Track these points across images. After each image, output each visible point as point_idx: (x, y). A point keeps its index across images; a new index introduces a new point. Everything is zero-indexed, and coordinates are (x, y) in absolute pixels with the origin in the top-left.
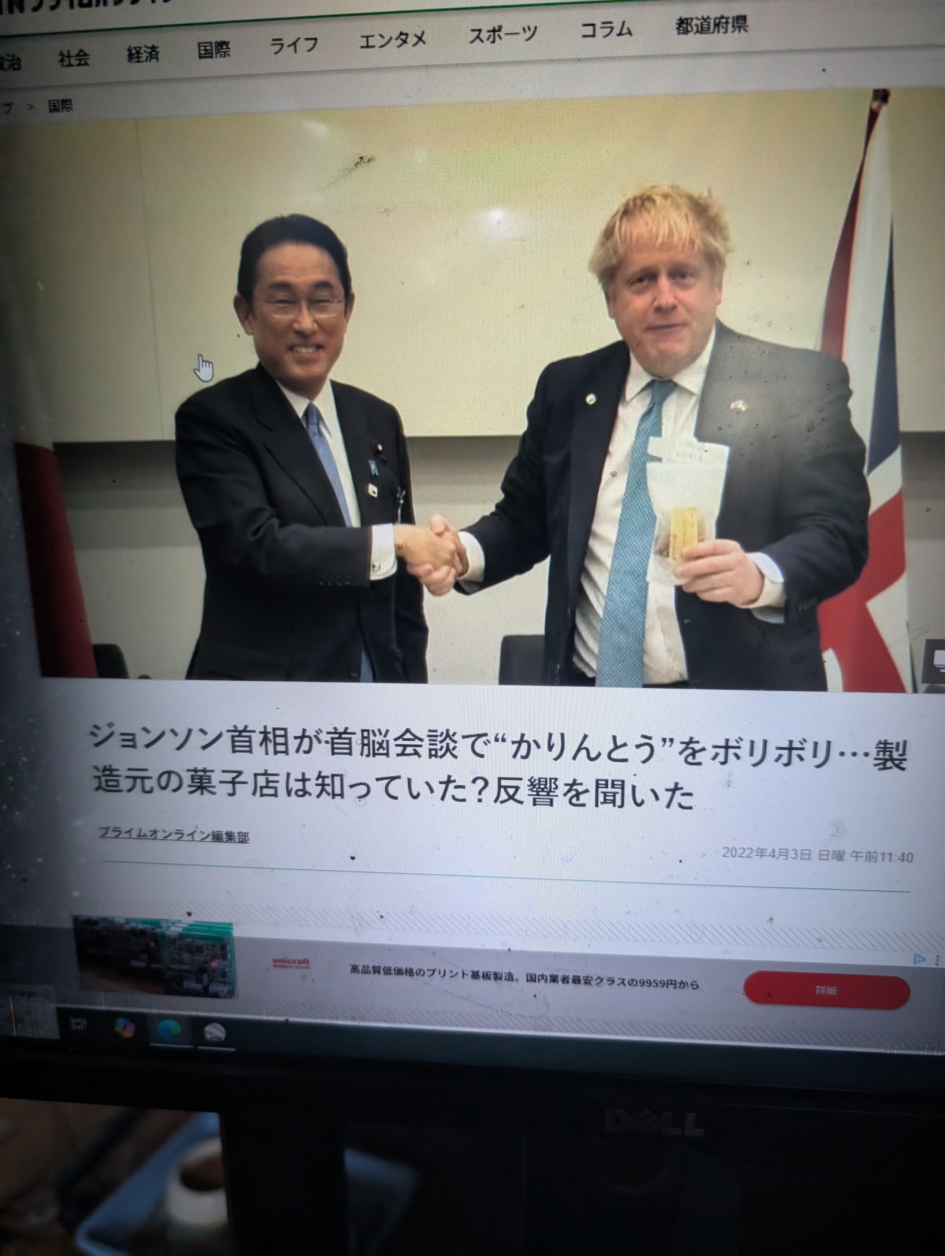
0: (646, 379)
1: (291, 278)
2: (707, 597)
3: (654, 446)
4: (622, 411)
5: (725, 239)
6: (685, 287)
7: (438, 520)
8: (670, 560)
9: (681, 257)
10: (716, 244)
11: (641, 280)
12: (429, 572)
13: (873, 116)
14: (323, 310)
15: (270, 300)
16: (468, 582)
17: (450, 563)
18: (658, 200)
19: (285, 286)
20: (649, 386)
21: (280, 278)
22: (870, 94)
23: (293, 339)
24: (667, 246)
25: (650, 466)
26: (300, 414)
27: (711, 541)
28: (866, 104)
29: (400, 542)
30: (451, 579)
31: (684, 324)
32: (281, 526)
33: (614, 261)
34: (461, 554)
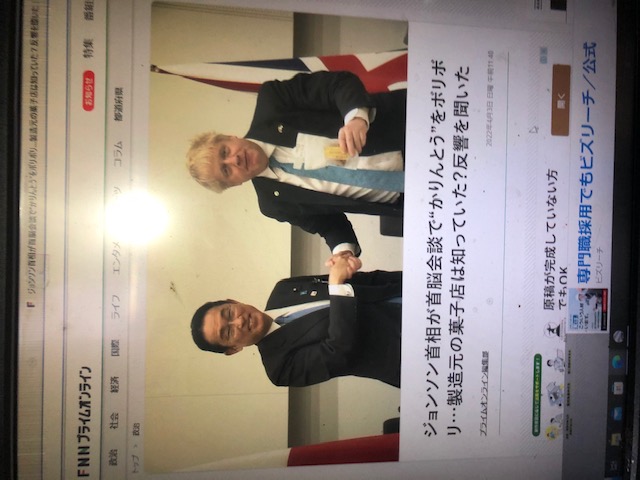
0: (269, 170)
1: (219, 328)
2: (364, 143)
3: (297, 166)
4: (282, 181)
5: (210, 134)
6: (230, 151)
7: (328, 264)
8: (347, 159)
9: (217, 153)
10: (212, 138)
11: (226, 171)
12: (351, 269)
13: (162, 71)
14: (233, 314)
15: (228, 338)
16: (355, 251)
17: (347, 259)
18: (193, 163)
19: (222, 331)
20: (271, 169)
21: (218, 333)
22: (153, 73)
23: (245, 329)
24: (212, 159)
25: (306, 168)
26: (278, 326)
27: (339, 141)
28: (157, 75)
29: (337, 282)
30: (354, 259)
31: (245, 153)
32: (329, 337)
33: (218, 183)
34: (343, 254)
